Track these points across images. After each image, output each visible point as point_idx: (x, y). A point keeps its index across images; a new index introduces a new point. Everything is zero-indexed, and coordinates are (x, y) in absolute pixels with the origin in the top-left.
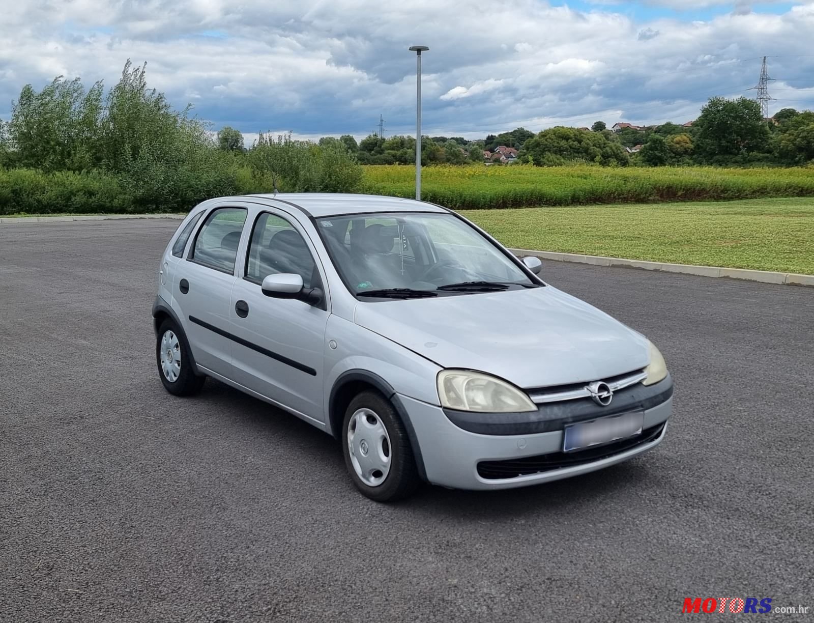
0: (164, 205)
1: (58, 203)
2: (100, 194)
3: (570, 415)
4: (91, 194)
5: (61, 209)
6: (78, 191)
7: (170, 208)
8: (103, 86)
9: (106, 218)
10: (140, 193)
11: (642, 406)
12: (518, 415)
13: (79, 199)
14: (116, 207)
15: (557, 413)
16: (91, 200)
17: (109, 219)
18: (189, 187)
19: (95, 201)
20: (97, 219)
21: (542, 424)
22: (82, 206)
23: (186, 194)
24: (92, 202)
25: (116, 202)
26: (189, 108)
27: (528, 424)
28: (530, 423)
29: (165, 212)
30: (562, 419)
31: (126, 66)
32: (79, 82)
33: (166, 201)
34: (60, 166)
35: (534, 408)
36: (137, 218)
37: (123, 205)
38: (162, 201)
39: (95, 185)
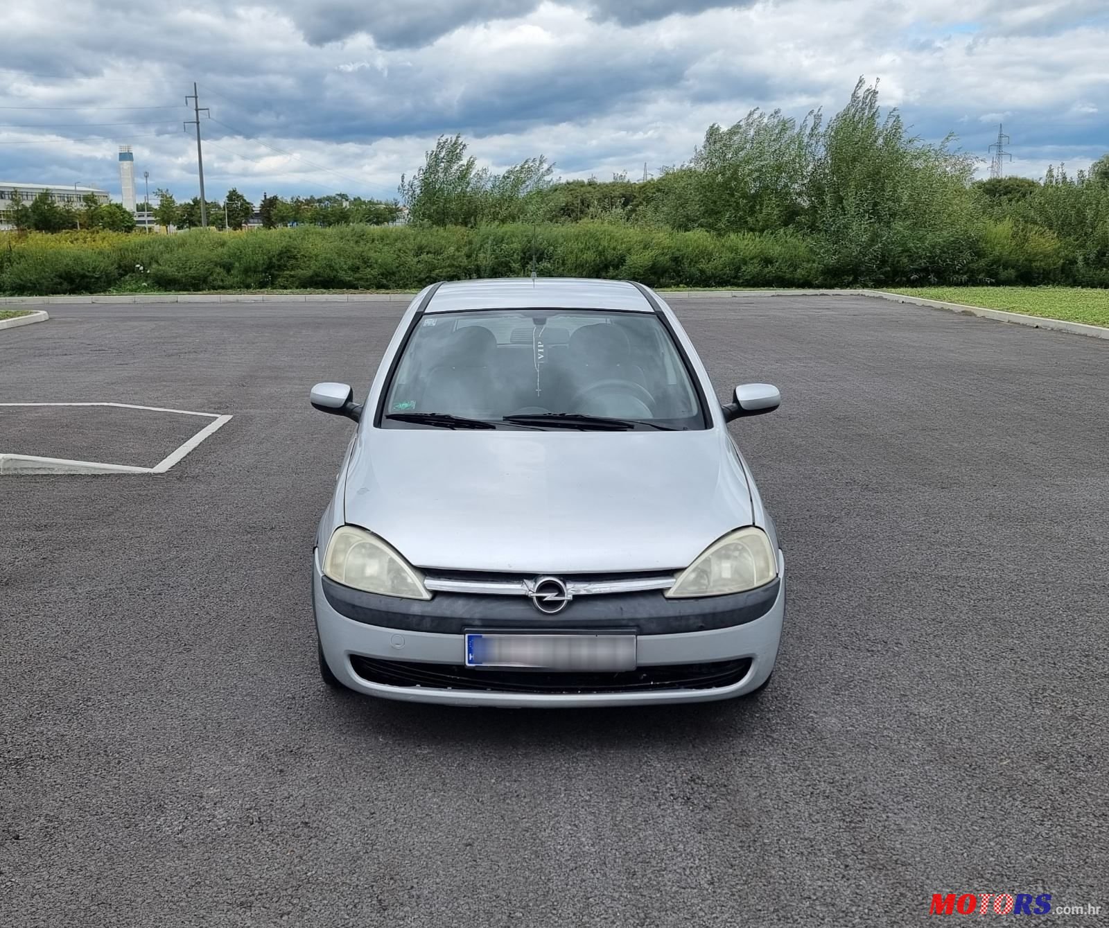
0: (865, 276)
1: (725, 274)
2: (780, 261)
3: (477, 616)
4: (768, 261)
5: (729, 281)
6: (751, 259)
7: (873, 281)
8: (821, 115)
9: (774, 294)
10: (832, 260)
11: (638, 626)
12: (397, 601)
13: (752, 269)
14: (799, 279)
15: (459, 609)
16: (766, 270)
17: (778, 296)
18: (903, 251)
19: (771, 271)
20: (762, 294)
21: (428, 620)
22: (753, 278)
23: (898, 262)
24: (768, 273)
25: (800, 273)
26: (950, 138)
27: (406, 616)
28: (410, 615)
29: (865, 286)
30: (461, 619)
31: (857, 86)
32: (779, 115)
33: (870, 272)
34: (739, 224)
35: (427, 596)
36: (816, 295)
37: (808, 276)
38: (863, 272)
39: (775, 250)
